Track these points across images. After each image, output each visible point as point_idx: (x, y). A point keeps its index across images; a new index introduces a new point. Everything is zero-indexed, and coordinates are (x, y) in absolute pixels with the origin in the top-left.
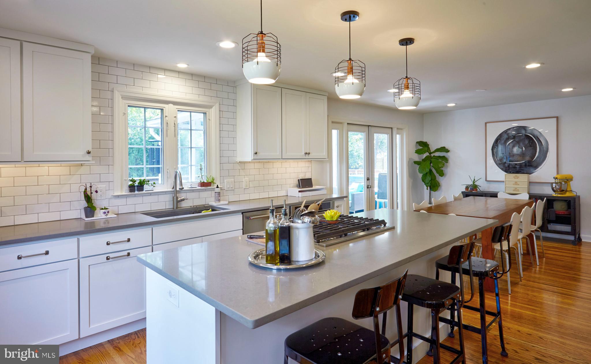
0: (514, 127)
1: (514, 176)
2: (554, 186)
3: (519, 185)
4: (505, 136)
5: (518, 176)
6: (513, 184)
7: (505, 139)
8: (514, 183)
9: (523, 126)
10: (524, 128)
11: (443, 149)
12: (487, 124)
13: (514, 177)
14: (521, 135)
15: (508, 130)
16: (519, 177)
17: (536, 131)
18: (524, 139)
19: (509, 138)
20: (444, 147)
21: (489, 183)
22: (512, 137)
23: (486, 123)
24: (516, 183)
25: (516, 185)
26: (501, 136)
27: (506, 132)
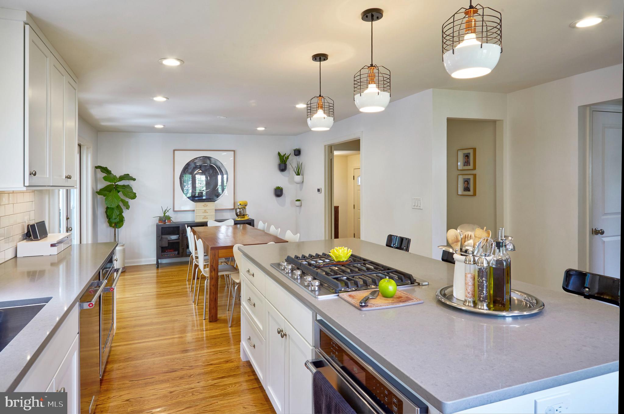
0: (200, 157)
1: (204, 204)
2: (238, 212)
3: (207, 212)
4: (193, 165)
5: (207, 204)
6: (203, 213)
7: (192, 168)
8: (203, 211)
9: (208, 157)
10: (209, 158)
11: (127, 177)
12: (176, 152)
13: (203, 205)
14: (206, 165)
15: (195, 159)
16: (207, 205)
17: (218, 162)
18: (209, 168)
19: (196, 167)
21: (176, 213)
22: (199, 166)
23: (174, 150)
24: (205, 211)
25: (205, 213)
26: (188, 165)
27: (193, 161)
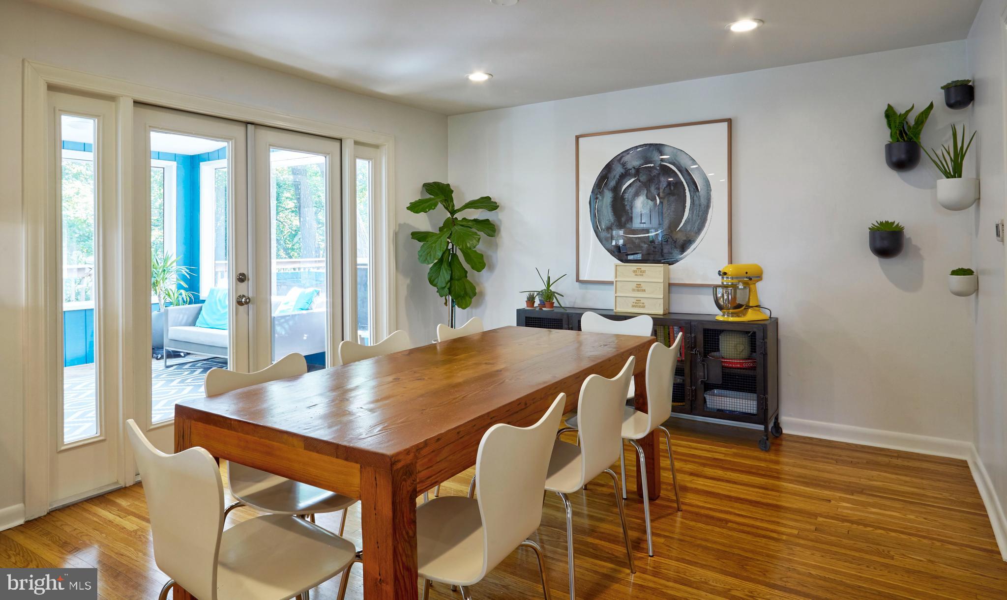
0: (637, 147)
1: (635, 268)
2: (719, 295)
3: (644, 291)
4: (618, 170)
5: (643, 269)
6: (633, 290)
7: (617, 177)
8: (634, 285)
9: (657, 144)
10: (659, 148)
11: (487, 203)
12: (581, 140)
13: (634, 271)
14: (652, 165)
15: (624, 154)
16: (644, 272)
17: (685, 156)
18: (659, 174)
19: (626, 173)
20: (488, 198)
21: (584, 286)
22: (633, 171)
23: (577, 138)
24: (639, 288)
25: (638, 291)
26: (609, 167)
27: (619, 158)
